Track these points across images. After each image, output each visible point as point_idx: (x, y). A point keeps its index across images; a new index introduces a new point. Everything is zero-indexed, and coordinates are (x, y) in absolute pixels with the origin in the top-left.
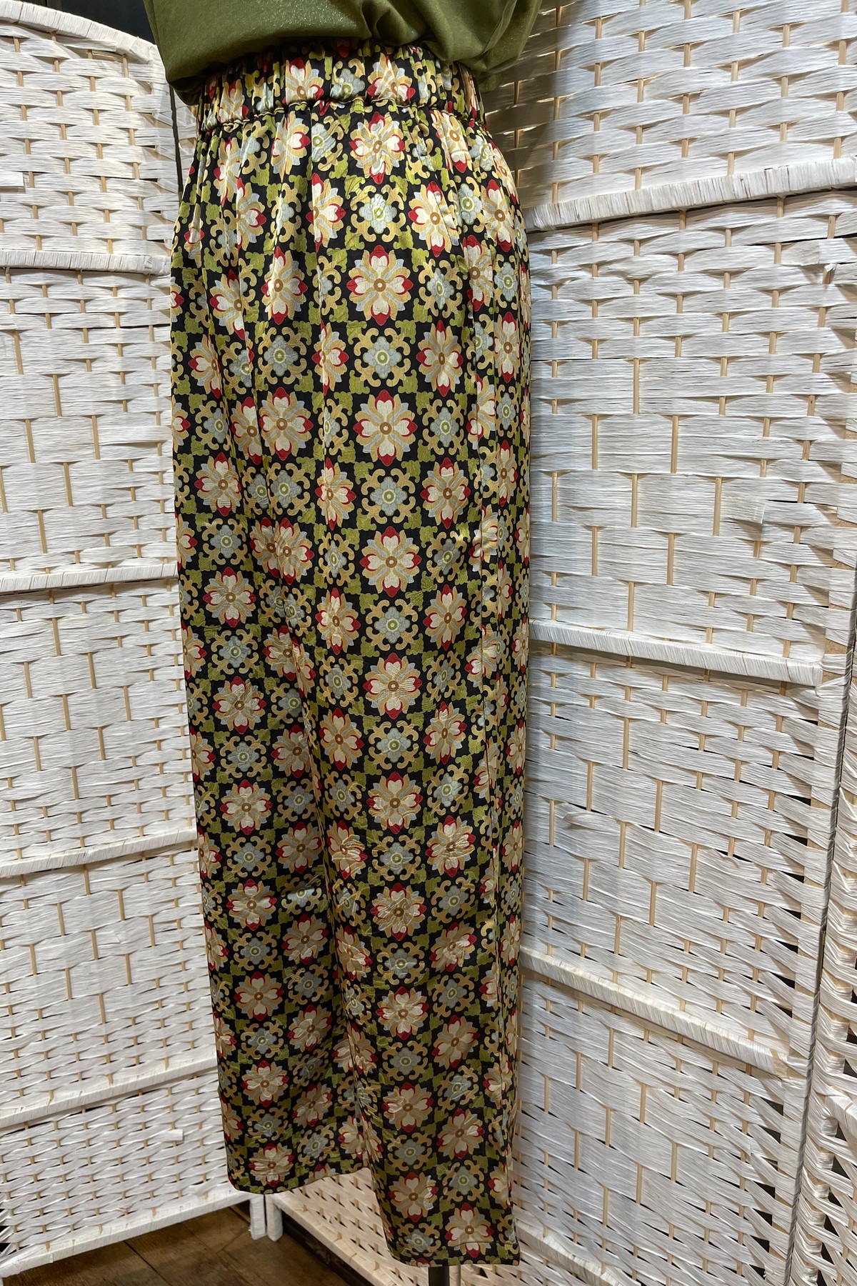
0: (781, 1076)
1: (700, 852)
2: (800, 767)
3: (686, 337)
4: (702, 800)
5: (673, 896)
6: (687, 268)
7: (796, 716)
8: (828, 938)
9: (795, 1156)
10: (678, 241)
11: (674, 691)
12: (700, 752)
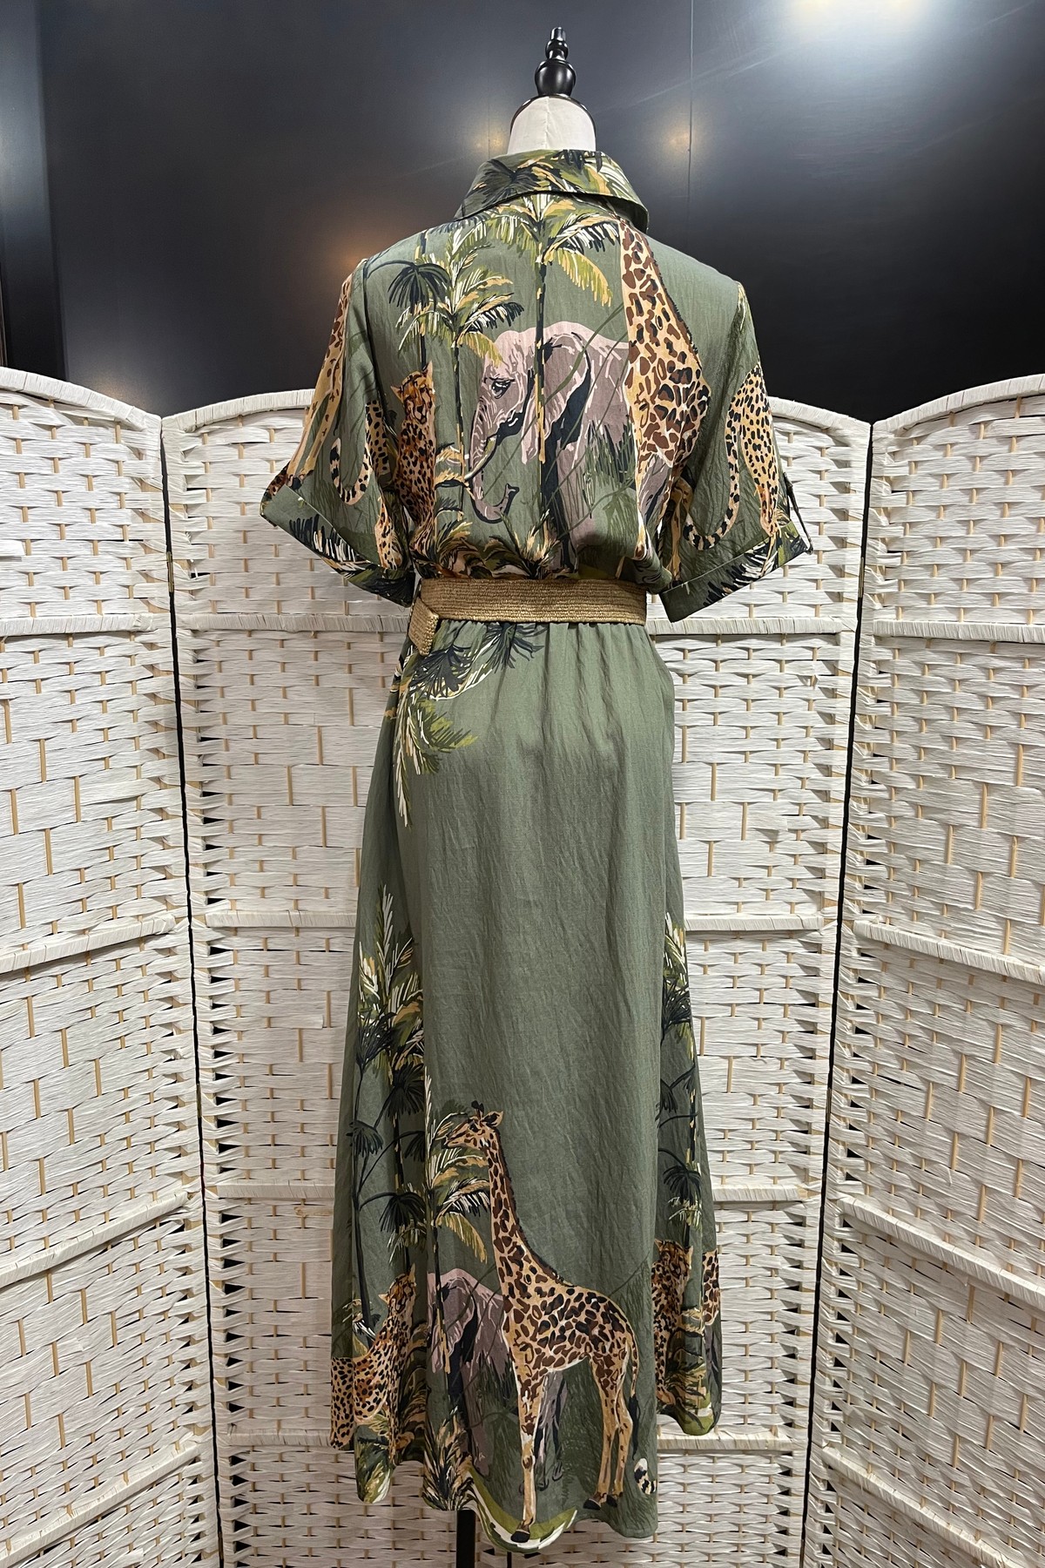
0: (804, 1200)
1: (734, 1062)
2: (809, 984)
3: (720, 713)
4: (738, 1023)
5: (715, 1101)
6: (721, 670)
7: (802, 951)
8: (833, 1092)
9: (816, 1252)
10: (717, 653)
11: (714, 950)
12: (735, 989)
